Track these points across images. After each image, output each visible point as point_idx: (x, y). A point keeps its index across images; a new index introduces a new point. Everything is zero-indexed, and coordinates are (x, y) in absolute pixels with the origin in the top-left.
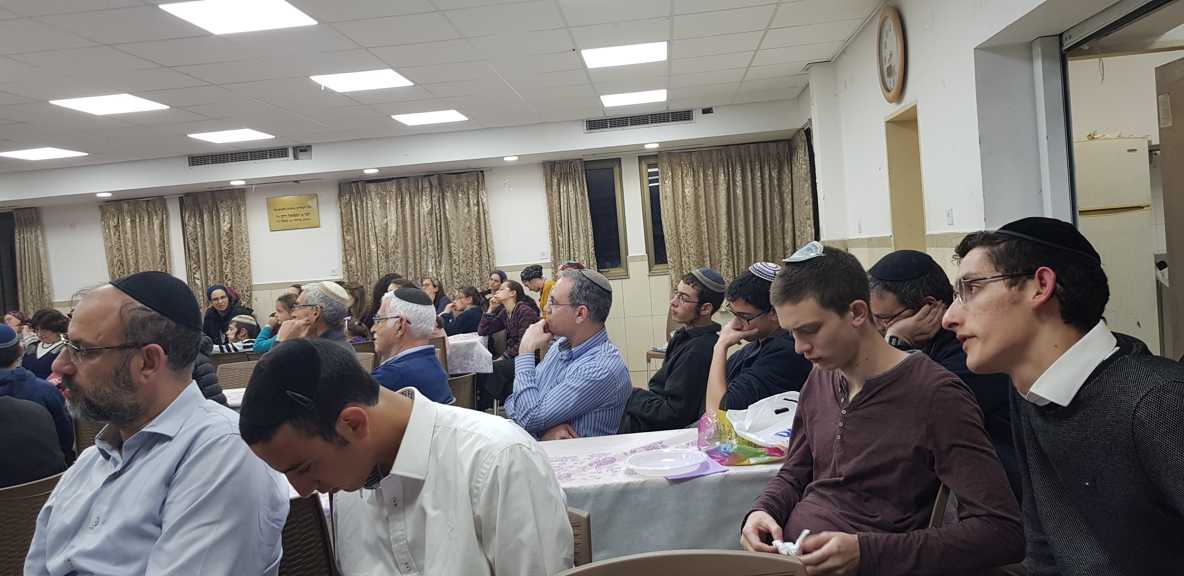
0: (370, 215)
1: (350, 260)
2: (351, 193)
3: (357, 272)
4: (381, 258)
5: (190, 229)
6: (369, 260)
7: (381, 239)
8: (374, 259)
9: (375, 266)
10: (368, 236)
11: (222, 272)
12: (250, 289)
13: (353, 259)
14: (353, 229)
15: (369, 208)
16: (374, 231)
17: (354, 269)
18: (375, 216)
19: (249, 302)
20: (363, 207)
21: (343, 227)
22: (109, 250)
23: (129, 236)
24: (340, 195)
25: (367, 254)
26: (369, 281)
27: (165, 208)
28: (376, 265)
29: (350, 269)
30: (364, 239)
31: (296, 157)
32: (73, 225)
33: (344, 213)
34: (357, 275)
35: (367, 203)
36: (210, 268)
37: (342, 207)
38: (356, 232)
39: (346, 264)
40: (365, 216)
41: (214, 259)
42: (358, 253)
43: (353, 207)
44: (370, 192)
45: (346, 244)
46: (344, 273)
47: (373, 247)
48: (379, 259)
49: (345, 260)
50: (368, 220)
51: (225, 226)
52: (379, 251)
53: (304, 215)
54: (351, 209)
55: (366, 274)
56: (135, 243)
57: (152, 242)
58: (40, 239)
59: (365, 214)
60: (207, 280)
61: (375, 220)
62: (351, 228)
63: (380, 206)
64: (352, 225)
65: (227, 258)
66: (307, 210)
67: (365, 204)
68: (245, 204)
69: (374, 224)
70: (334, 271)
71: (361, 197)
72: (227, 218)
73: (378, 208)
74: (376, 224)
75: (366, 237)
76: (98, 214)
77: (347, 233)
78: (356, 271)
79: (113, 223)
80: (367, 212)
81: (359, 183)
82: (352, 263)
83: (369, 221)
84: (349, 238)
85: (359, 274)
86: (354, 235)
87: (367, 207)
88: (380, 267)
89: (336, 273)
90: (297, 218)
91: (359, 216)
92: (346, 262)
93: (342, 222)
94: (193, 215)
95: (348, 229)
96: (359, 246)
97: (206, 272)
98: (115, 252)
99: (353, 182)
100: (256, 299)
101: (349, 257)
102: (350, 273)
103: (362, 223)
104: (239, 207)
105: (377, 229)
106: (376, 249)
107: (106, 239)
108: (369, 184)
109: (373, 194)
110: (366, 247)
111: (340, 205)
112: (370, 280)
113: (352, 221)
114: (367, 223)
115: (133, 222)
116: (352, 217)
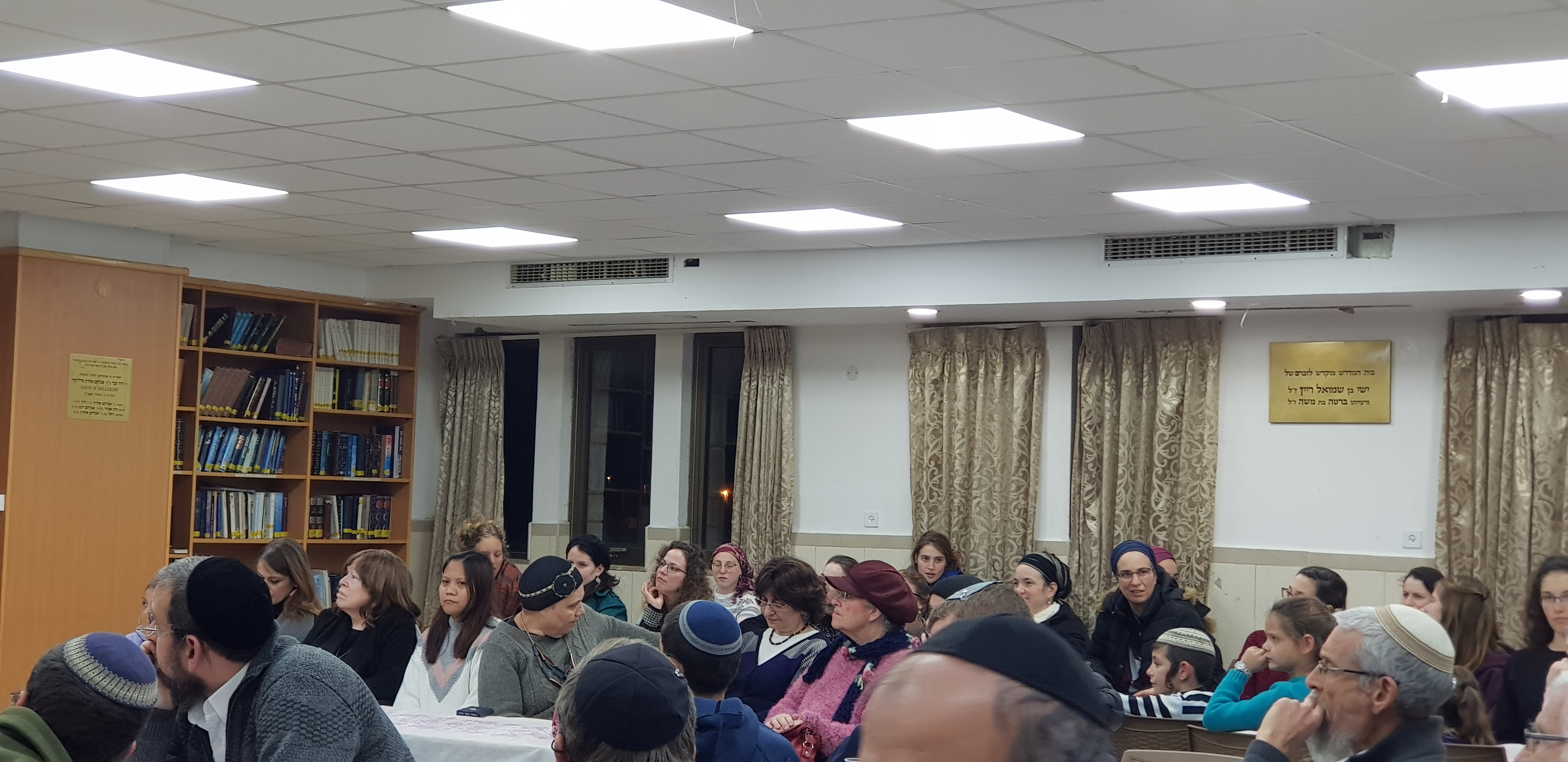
0: (1523, 404)
1: (1458, 514)
2: (1479, 345)
3: (1474, 546)
4: (1541, 518)
5: (1088, 401)
6: (1508, 520)
7: (1545, 470)
8: (1522, 519)
9: (1520, 538)
10: (1512, 457)
11: (1147, 509)
12: (1208, 555)
13: (1465, 513)
14: (1474, 436)
15: (1523, 388)
16: (1528, 447)
17: (1465, 538)
18: (1535, 407)
19: (1202, 587)
20: (1506, 384)
21: (1447, 428)
22: (917, 431)
23: (960, 405)
24: (1452, 347)
25: (1503, 504)
26: (1501, 574)
27: (1041, 349)
28: (1525, 534)
29: (1454, 538)
30: (1500, 464)
31: (1353, 251)
32: (852, 372)
33: (1453, 395)
34: (1472, 556)
35: (1518, 374)
36: (1122, 496)
37: (1453, 379)
38: (1480, 445)
39: (1445, 523)
40: (1508, 406)
41: (1134, 477)
42: (1478, 498)
43: (1480, 381)
44: (1529, 346)
45: (1452, 474)
46: (1437, 545)
47: (1523, 487)
48: (1534, 521)
49: (1442, 514)
50: (1514, 416)
51: (1168, 402)
52: (1536, 500)
53: (1355, 390)
54: (1475, 386)
55: (1495, 554)
56: (970, 423)
57: (1006, 424)
58: (787, 395)
59: (1509, 401)
60: (1112, 523)
61: (1536, 417)
62: (1468, 434)
63: (1553, 383)
64: (1473, 426)
65: (1162, 478)
66: (1363, 380)
67: (1511, 375)
68: (1217, 354)
69: (1531, 428)
70: (1412, 538)
71: (1503, 356)
72: (1173, 384)
73: (1547, 389)
74: (1537, 429)
75: (1505, 459)
76: (904, 350)
77: (1456, 445)
78: (1468, 544)
79: (931, 373)
80: (1516, 398)
81: (1503, 320)
82: (1463, 521)
83: (1519, 421)
84: (1461, 458)
85: (1477, 553)
86: (1474, 451)
87: (1517, 383)
88: (1533, 541)
89: (1416, 544)
90: (1337, 396)
91: (1493, 404)
92: (1446, 518)
93: (1448, 415)
94: (1098, 370)
95: (1461, 434)
96: (1485, 482)
97: (1113, 503)
98: (928, 437)
99: (1488, 318)
100: (1218, 583)
101: (1454, 507)
102: (1453, 547)
103: (1499, 422)
104: (1203, 359)
105: (1537, 441)
106: (1528, 495)
107: (915, 407)
108: (1530, 326)
109: (1537, 353)
110: (1503, 487)
111: (1449, 372)
112: (1505, 571)
113: (1473, 416)
114: (1513, 425)
115: (972, 374)
116: (1475, 405)
